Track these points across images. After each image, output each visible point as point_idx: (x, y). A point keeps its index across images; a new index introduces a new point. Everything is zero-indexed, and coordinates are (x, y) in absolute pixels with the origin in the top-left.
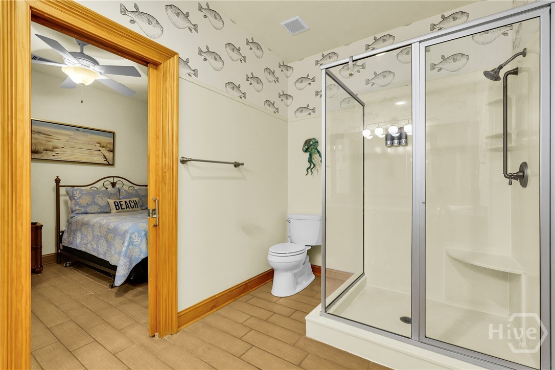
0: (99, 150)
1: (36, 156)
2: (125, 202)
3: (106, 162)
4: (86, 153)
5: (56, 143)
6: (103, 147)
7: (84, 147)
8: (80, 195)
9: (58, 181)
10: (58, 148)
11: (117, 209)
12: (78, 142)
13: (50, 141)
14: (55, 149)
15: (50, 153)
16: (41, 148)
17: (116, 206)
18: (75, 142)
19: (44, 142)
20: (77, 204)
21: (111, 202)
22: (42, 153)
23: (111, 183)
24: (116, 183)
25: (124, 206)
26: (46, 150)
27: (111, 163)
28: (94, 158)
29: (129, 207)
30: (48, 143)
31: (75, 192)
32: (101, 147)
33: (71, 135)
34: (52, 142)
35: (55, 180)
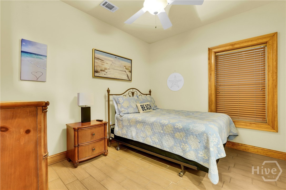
0: (125, 71)
1: (96, 74)
2: (145, 105)
3: (128, 79)
4: (120, 73)
5: (106, 66)
6: (127, 69)
7: (118, 69)
8: (123, 101)
9: (108, 91)
10: (107, 69)
11: (143, 110)
12: (116, 65)
13: (103, 65)
14: (106, 70)
15: (103, 72)
16: (99, 69)
17: (142, 108)
18: (115, 66)
19: (100, 65)
20: (121, 107)
21: (139, 105)
22: (99, 72)
23: (132, 93)
24: (134, 92)
25: (146, 108)
26: (102, 71)
27: (130, 80)
28: (123, 76)
29: (148, 109)
30: (102, 66)
31: (119, 99)
32: (126, 69)
33: (113, 61)
34: (104, 65)
35: (107, 91)
